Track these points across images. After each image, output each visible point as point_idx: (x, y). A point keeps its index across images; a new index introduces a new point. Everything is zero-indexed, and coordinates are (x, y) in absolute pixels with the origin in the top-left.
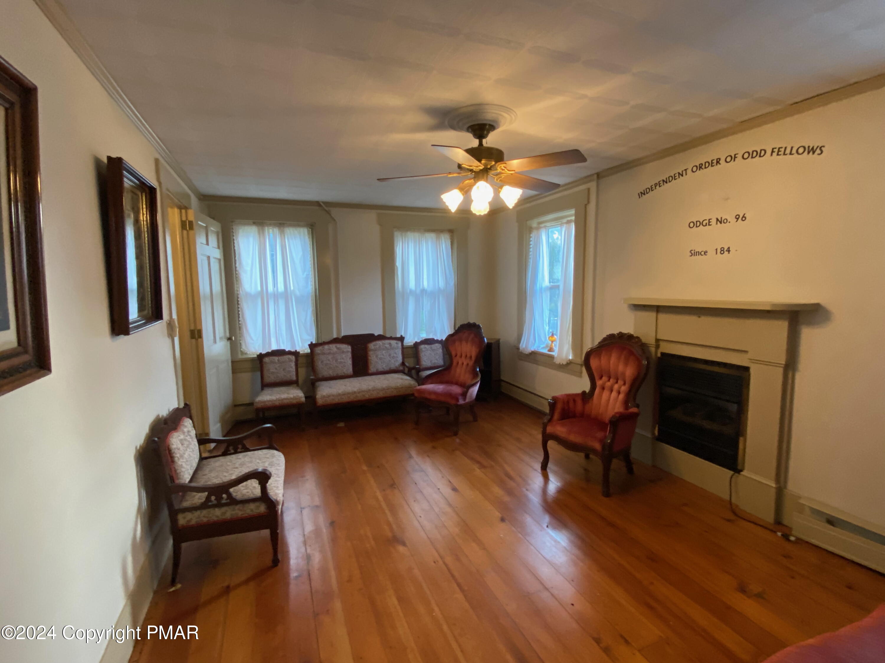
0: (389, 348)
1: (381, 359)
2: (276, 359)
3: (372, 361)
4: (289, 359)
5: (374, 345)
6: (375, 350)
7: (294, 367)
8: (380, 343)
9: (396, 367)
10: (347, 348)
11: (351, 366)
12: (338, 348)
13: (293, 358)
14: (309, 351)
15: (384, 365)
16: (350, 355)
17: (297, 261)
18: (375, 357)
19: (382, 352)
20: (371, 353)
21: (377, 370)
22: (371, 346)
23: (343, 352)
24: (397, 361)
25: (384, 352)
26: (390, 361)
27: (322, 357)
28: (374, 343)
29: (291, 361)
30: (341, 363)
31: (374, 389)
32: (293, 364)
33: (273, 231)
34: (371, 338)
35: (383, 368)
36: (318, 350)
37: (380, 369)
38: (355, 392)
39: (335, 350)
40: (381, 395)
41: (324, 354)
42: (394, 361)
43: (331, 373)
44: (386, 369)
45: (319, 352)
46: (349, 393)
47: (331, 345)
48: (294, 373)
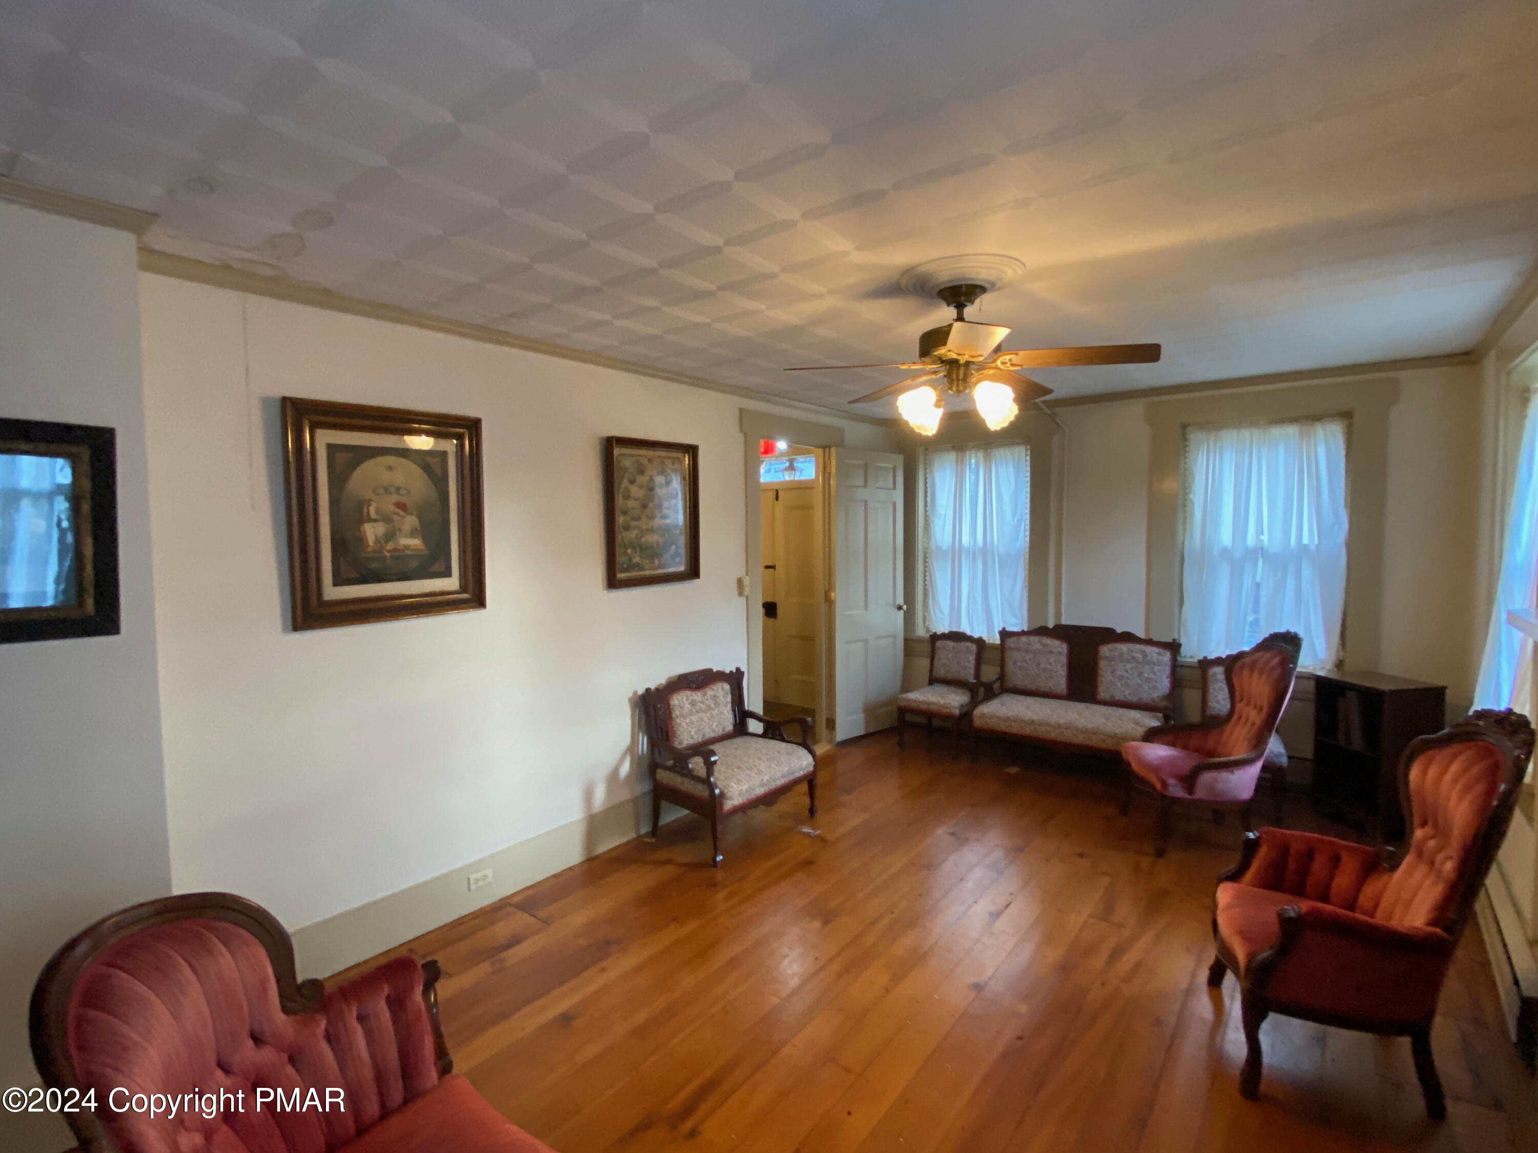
0: (1141, 660)
1: (1121, 678)
2: (951, 644)
3: (1103, 679)
4: (967, 648)
5: (1110, 650)
6: (1110, 659)
7: (973, 662)
8: (1124, 647)
9: (1153, 699)
10: (1060, 648)
11: (1064, 680)
12: (1044, 645)
13: (973, 647)
14: (998, 641)
15: (1127, 693)
16: (1064, 659)
17: (1007, 499)
18: (1109, 672)
19: (1125, 665)
20: (1102, 664)
21: (1112, 697)
22: (1105, 650)
23: (1051, 652)
24: (1155, 687)
25: (1129, 666)
26: (1139, 686)
27: (1015, 654)
28: (1110, 646)
29: (969, 651)
30: (1045, 670)
31: (1068, 727)
32: (972, 658)
33: (976, 457)
34: (1108, 635)
35: (1125, 696)
36: (1011, 642)
37: (1119, 696)
38: (1059, 726)
39: (1038, 646)
40: (1080, 739)
41: (1018, 649)
42: (1149, 688)
43: (1026, 683)
44: (1134, 699)
45: (1012, 645)
46: (1022, 721)
47: (1032, 638)
48: (972, 671)
